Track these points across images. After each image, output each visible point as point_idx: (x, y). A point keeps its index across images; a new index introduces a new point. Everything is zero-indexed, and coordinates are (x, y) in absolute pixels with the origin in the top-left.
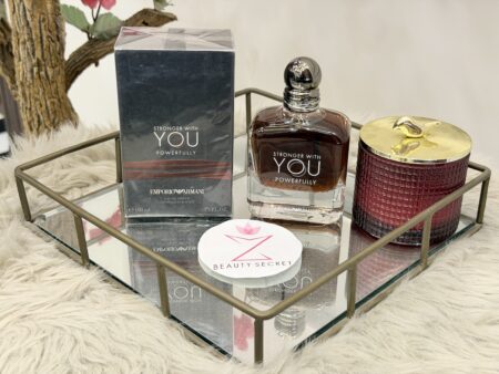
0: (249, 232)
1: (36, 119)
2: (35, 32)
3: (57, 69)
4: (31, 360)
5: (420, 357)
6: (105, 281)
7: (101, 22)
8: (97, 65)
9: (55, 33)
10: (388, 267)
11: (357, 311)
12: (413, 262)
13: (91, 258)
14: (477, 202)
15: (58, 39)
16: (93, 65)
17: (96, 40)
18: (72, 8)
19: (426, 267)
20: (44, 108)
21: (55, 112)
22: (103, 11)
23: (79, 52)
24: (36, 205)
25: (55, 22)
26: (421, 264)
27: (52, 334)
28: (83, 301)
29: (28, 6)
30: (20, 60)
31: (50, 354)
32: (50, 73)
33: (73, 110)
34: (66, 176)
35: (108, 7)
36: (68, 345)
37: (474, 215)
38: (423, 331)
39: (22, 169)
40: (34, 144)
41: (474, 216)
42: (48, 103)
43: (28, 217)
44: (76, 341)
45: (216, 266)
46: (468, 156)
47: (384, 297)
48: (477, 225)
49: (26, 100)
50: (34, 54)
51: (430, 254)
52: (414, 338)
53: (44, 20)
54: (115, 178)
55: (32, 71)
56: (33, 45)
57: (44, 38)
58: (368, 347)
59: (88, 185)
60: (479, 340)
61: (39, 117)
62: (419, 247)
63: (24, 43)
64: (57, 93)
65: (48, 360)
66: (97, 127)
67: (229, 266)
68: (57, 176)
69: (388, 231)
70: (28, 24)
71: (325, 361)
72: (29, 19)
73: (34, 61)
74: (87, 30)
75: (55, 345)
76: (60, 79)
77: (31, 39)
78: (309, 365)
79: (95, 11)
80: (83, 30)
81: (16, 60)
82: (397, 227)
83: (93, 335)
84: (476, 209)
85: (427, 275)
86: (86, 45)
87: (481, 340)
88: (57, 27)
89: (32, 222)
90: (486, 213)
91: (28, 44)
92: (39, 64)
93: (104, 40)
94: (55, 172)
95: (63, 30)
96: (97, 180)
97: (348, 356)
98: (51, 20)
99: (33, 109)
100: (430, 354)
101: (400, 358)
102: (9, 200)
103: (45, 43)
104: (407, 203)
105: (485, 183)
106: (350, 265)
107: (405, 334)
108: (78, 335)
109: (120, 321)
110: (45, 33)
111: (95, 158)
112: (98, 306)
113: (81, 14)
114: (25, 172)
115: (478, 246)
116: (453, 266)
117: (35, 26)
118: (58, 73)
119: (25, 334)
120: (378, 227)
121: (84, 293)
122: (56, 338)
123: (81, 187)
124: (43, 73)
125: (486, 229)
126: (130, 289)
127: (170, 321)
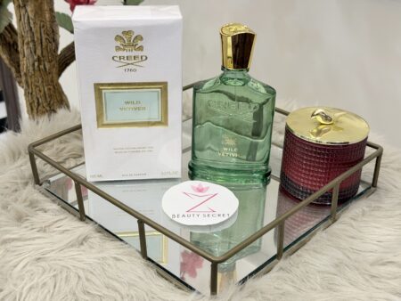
1: (36, 101)
2: (37, 36)
3: (53, 63)
4: (47, 291)
5: (330, 289)
6: (99, 232)
9: (52, 35)
10: (310, 221)
11: (284, 254)
12: (325, 216)
13: (87, 213)
14: (373, 171)
15: (54, 40)
18: (63, 14)
19: (335, 221)
20: (42, 93)
21: (50, 96)
23: (68, 48)
24: (43, 172)
25: (51, 27)
26: (332, 219)
27: (61, 272)
28: (82, 248)
29: (31, 15)
30: (24, 56)
31: (60, 287)
32: (47, 67)
33: (63, 92)
34: (64, 148)
36: (74, 280)
37: (369, 179)
38: (333, 270)
39: (34, 146)
40: (38, 123)
41: (371, 182)
42: (46, 89)
43: (37, 182)
44: (79, 277)
46: (367, 138)
47: (304, 244)
48: (373, 189)
49: (28, 86)
50: (35, 52)
51: (337, 211)
52: (326, 275)
53: (43, 26)
55: (34, 65)
56: (35, 46)
57: (44, 40)
58: (293, 282)
59: (81, 156)
60: (373, 277)
61: (38, 99)
62: (330, 205)
63: (28, 43)
64: (52, 81)
65: (59, 291)
67: (184, 216)
68: (57, 149)
69: (310, 194)
70: (31, 29)
71: (261, 293)
72: (32, 26)
73: (36, 57)
75: (64, 280)
76: (55, 71)
77: (33, 41)
78: (250, 295)
80: (71, 32)
81: (21, 56)
82: (315, 191)
83: (92, 273)
84: (372, 177)
85: (336, 227)
87: (374, 277)
88: (53, 31)
89: (41, 185)
90: (379, 179)
91: (31, 45)
92: (39, 60)
94: (55, 147)
95: (58, 33)
97: (278, 289)
98: (48, 26)
99: (34, 93)
100: (338, 287)
101: (316, 290)
102: (23, 168)
103: (44, 44)
104: (321, 173)
105: (379, 158)
106: (279, 222)
107: (319, 272)
108: (81, 273)
109: (111, 262)
110: (44, 37)
112: (93, 251)
114: (37, 148)
115: (373, 205)
116: (354, 220)
117: (37, 31)
118: (54, 66)
119: (41, 272)
120: (299, 190)
121: (83, 241)
122: (64, 275)
123: (75, 158)
124: (42, 67)
125: (379, 191)
126: (117, 237)
127: (148, 262)
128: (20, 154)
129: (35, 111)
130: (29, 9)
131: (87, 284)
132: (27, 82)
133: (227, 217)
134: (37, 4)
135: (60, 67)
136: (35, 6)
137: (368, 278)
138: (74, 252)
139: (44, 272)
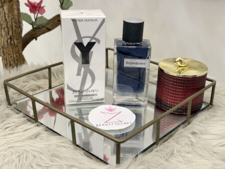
0: (111, 110)
1: (9, 63)
2: (10, 24)
3: (19, 40)
6: (46, 131)
7: (38, 20)
8: (36, 39)
9: (18, 24)
10: (172, 124)
11: (160, 142)
13: (39, 121)
14: (210, 96)
15: (20, 27)
16: (34, 40)
17: (36, 28)
18: (26, 14)
19: (189, 123)
20: (13, 58)
21: (17, 60)
22: (39, 15)
23: (28, 34)
24: (12, 98)
26: (187, 122)
27: (23, 154)
28: (36, 139)
29: (6, 12)
30: (2, 36)
31: (22, 162)
32: (16, 42)
34: (25, 85)
35: (42, 14)
37: (209, 102)
40: (10, 72)
42: (15, 56)
44: (34, 156)
45: (97, 125)
47: (171, 136)
48: (210, 106)
49: (4, 55)
50: (8, 33)
51: (191, 118)
53: (13, 18)
54: (48, 86)
55: (7, 41)
56: (8, 30)
57: (14, 27)
59: (36, 90)
61: (10, 62)
62: (186, 115)
63: (4, 29)
64: (19, 51)
66: (39, 65)
67: (103, 125)
68: (21, 86)
70: (6, 20)
72: (7, 18)
73: (9, 37)
74: (32, 24)
75: (25, 158)
76: (20, 45)
77: (7, 27)
79: (36, 15)
80: (30, 24)
82: (174, 106)
83: (41, 153)
84: (210, 99)
86: (31, 30)
87: (215, 153)
88: (19, 22)
89: (11, 105)
90: (214, 100)
91: (6, 29)
92: (11, 38)
93: (40, 28)
94: (21, 84)
95: (22, 23)
96: (39, 88)
98: (17, 18)
99: (8, 59)
103: (14, 29)
104: (180, 95)
105: (214, 87)
106: (157, 120)
108: (35, 154)
110: (14, 24)
111: (38, 78)
112: (43, 141)
113: (30, 17)
115: (212, 114)
116: (201, 122)
117: (9, 21)
118: (19, 42)
119: (10, 154)
121: (36, 136)
122: (25, 155)
123: (32, 91)
124: (12, 42)
125: (215, 107)
126: (57, 133)
127: (77, 147)
130: (5, 8)
131: (39, 160)
132: (3, 52)
134: (10, 5)
135: (23, 45)
136: (9, 6)
137: (212, 153)
138: (31, 142)
139: (12, 153)
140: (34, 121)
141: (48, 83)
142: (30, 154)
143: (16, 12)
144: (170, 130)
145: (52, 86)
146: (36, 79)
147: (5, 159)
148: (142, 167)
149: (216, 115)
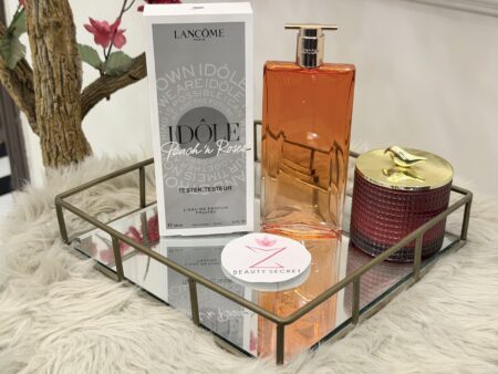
1: (55, 150)
2: (56, 72)
3: (75, 103)
4: (85, 364)
7: (112, 60)
8: (108, 98)
9: (74, 71)
10: (383, 281)
11: (361, 318)
12: (406, 275)
13: (126, 275)
14: (461, 221)
15: (76, 76)
16: (105, 99)
17: (108, 76)
18: (86, 47)
19: (418, 280)
20: (63, 139)
21: (72, 143)
22: (114, 49)
23: (92, 87)
24: (71, 229)
25: (74, 61)
26: (414, 277)
27: (99, 343)
28: (122, 314)
29: (50, 48)
30: (41, 96)
31: (100, 358)
32: (69, 107)
33: (85, 140)
34: (94, 202)
35: (119, 47)
39: (62, 198)
40: (62, 173)
41: (459, 234)
42: (67, 135)
43: (66, 239)
44: (121, 348)
46: (451, 182)
47: (383, 306)
48: (462, 242)
49: (45, 132)
50: (54, 91)
51: (421, 268)
53: (64, 60)
54: (139, 203)
55: (52, 106)
56: (54, 83)
57: (64, 76)
59: (114, 211)
61: (57, 148)
62: (412, 262)
63: (46, 81)
64: (74, 126)
66: (119, 158)
68: (87, 203)
69: (385, 250)
70: (50, 64)
72: (51, 60)
73: (55, 97)
74: (99, 67)
75: (104, 351)
76: (77, 113)
77: (52, 78)
79: (107, 50)
80: (96, 68)
81: (37, 97)
82: (391, 246)
83: (135, 342)
84: (461, 228)
85: (419, 287)
86: (98, 80)
88: (75, 66)
89: (69, 244)
90: (469, 231)
91: (50, 82)
92: (59, 100)
93: (116, 76)
94: (85, 200)
95: (80, 69)
96: (121, 205)
98: (70, 60)
99: (52, 141)
102: (48, 224)
103: (65, 81)
104: (398, 224)
105: (468, 205)
106: (354, 278)
108: (123, 343)
110: (65, 72)
111: (119, 186)
112: (136, 317)
113: (94, 52)
114: (65, 200)
117: (56, 66)
118: (76, 108)
119: (75, 343)
120: (372, 246)
121: (123, 307)
122: (103, 346)
123: (108, 213)
124: (62, 108)
125: (469, 245)
126: (163, 301)
127: (200, 329)
128: (43, 208)
129: (53, 161)
130: (47, 40)
131: (130, 356)
132: (44, 127)
133: (297, 274)
134: (57, 34)
135: (82, 109)
136: (54, 36)
137: (460, 343)
138: (112, 319)
139: (79, 343)
140: (116, 277)
141: (139, 197)
142: (113, 345)
143: (69, 48)
144: (380, 293)
145: (147, 203)
146: (115, 189)
147: (66, 353)
148: (326, 369)
149: (470, 263)
